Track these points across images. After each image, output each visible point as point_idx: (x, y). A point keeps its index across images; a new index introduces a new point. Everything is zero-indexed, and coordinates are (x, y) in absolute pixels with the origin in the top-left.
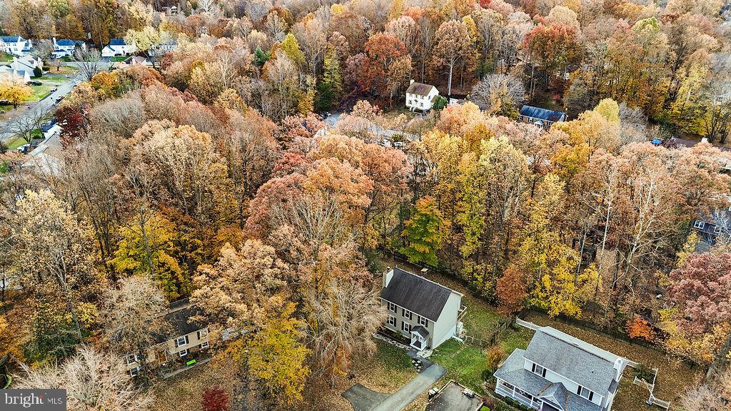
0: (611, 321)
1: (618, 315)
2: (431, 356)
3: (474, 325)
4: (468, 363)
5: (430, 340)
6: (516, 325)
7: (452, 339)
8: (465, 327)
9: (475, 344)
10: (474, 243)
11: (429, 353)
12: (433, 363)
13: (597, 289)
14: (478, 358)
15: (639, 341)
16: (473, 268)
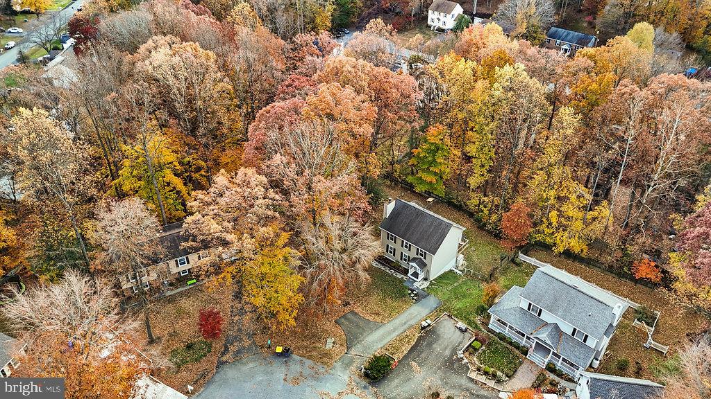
0: (617, 260)
1: (625, 255)
2: (427, 288)
3: (475, 258)
4: (464, 296)
5: (428, 272)
6: (517, 260)
7: (451, 271)
8: (466, 259)
9: (474, 277)
10: (483, 175)
11: (426, 284)
12: (429, 294)
13: (606, 227)
14: (475, 292)
15: (645, 282)
16: (480, 200)
